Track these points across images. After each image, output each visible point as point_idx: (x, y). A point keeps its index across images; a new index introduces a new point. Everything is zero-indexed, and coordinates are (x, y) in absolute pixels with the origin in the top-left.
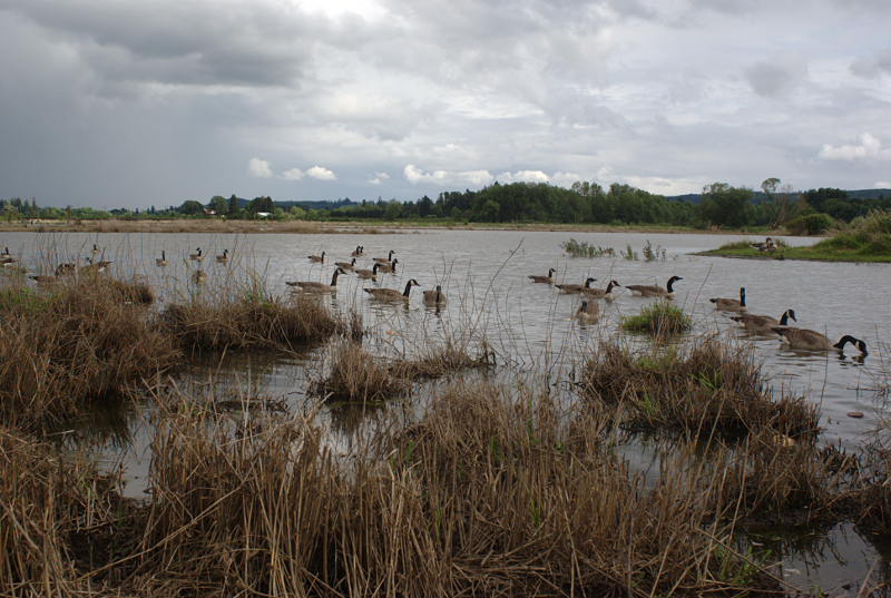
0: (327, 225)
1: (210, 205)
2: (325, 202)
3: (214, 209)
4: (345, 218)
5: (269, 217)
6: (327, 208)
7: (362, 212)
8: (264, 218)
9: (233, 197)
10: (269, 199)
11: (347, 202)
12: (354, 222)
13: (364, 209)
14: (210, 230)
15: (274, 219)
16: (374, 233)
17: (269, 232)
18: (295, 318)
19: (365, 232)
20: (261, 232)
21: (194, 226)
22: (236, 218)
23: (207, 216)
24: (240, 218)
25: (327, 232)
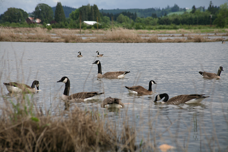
0: (151, 33)
1: (34, 13)
2: (152, 10)
3: (39, 17)
4: (173, 25)
5: (95, 26)
6: (154, 16)
7: (191, 19)
8: (90, 27)
9: (59, 5)
10: (95, 7)
11: (176, 9)
12: (182, 30)
13: (193, 16)
14: (31, 39)
15: (100, 27)
16: (199, 41)
17: (92, 41)
18: (64, 132)
19: (190, 40)
20: (82, 42)
21: (15, 34)
22: (61, 27)
23: (31, 24)
24: (65, 26)
25: (149, 41)
